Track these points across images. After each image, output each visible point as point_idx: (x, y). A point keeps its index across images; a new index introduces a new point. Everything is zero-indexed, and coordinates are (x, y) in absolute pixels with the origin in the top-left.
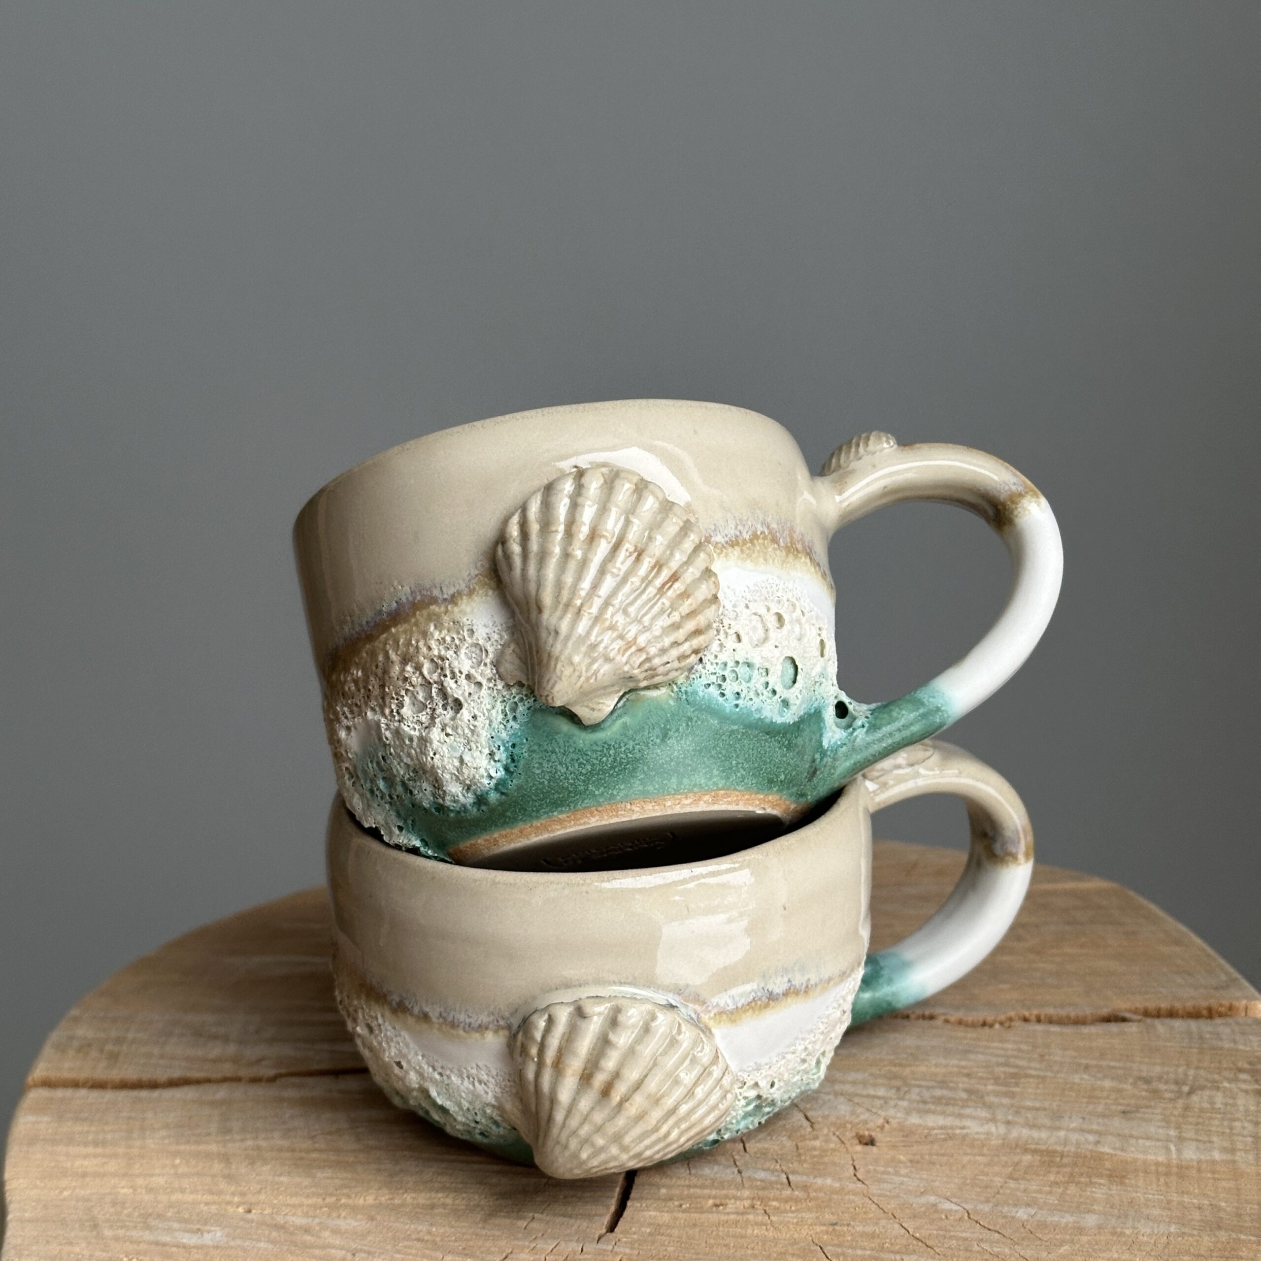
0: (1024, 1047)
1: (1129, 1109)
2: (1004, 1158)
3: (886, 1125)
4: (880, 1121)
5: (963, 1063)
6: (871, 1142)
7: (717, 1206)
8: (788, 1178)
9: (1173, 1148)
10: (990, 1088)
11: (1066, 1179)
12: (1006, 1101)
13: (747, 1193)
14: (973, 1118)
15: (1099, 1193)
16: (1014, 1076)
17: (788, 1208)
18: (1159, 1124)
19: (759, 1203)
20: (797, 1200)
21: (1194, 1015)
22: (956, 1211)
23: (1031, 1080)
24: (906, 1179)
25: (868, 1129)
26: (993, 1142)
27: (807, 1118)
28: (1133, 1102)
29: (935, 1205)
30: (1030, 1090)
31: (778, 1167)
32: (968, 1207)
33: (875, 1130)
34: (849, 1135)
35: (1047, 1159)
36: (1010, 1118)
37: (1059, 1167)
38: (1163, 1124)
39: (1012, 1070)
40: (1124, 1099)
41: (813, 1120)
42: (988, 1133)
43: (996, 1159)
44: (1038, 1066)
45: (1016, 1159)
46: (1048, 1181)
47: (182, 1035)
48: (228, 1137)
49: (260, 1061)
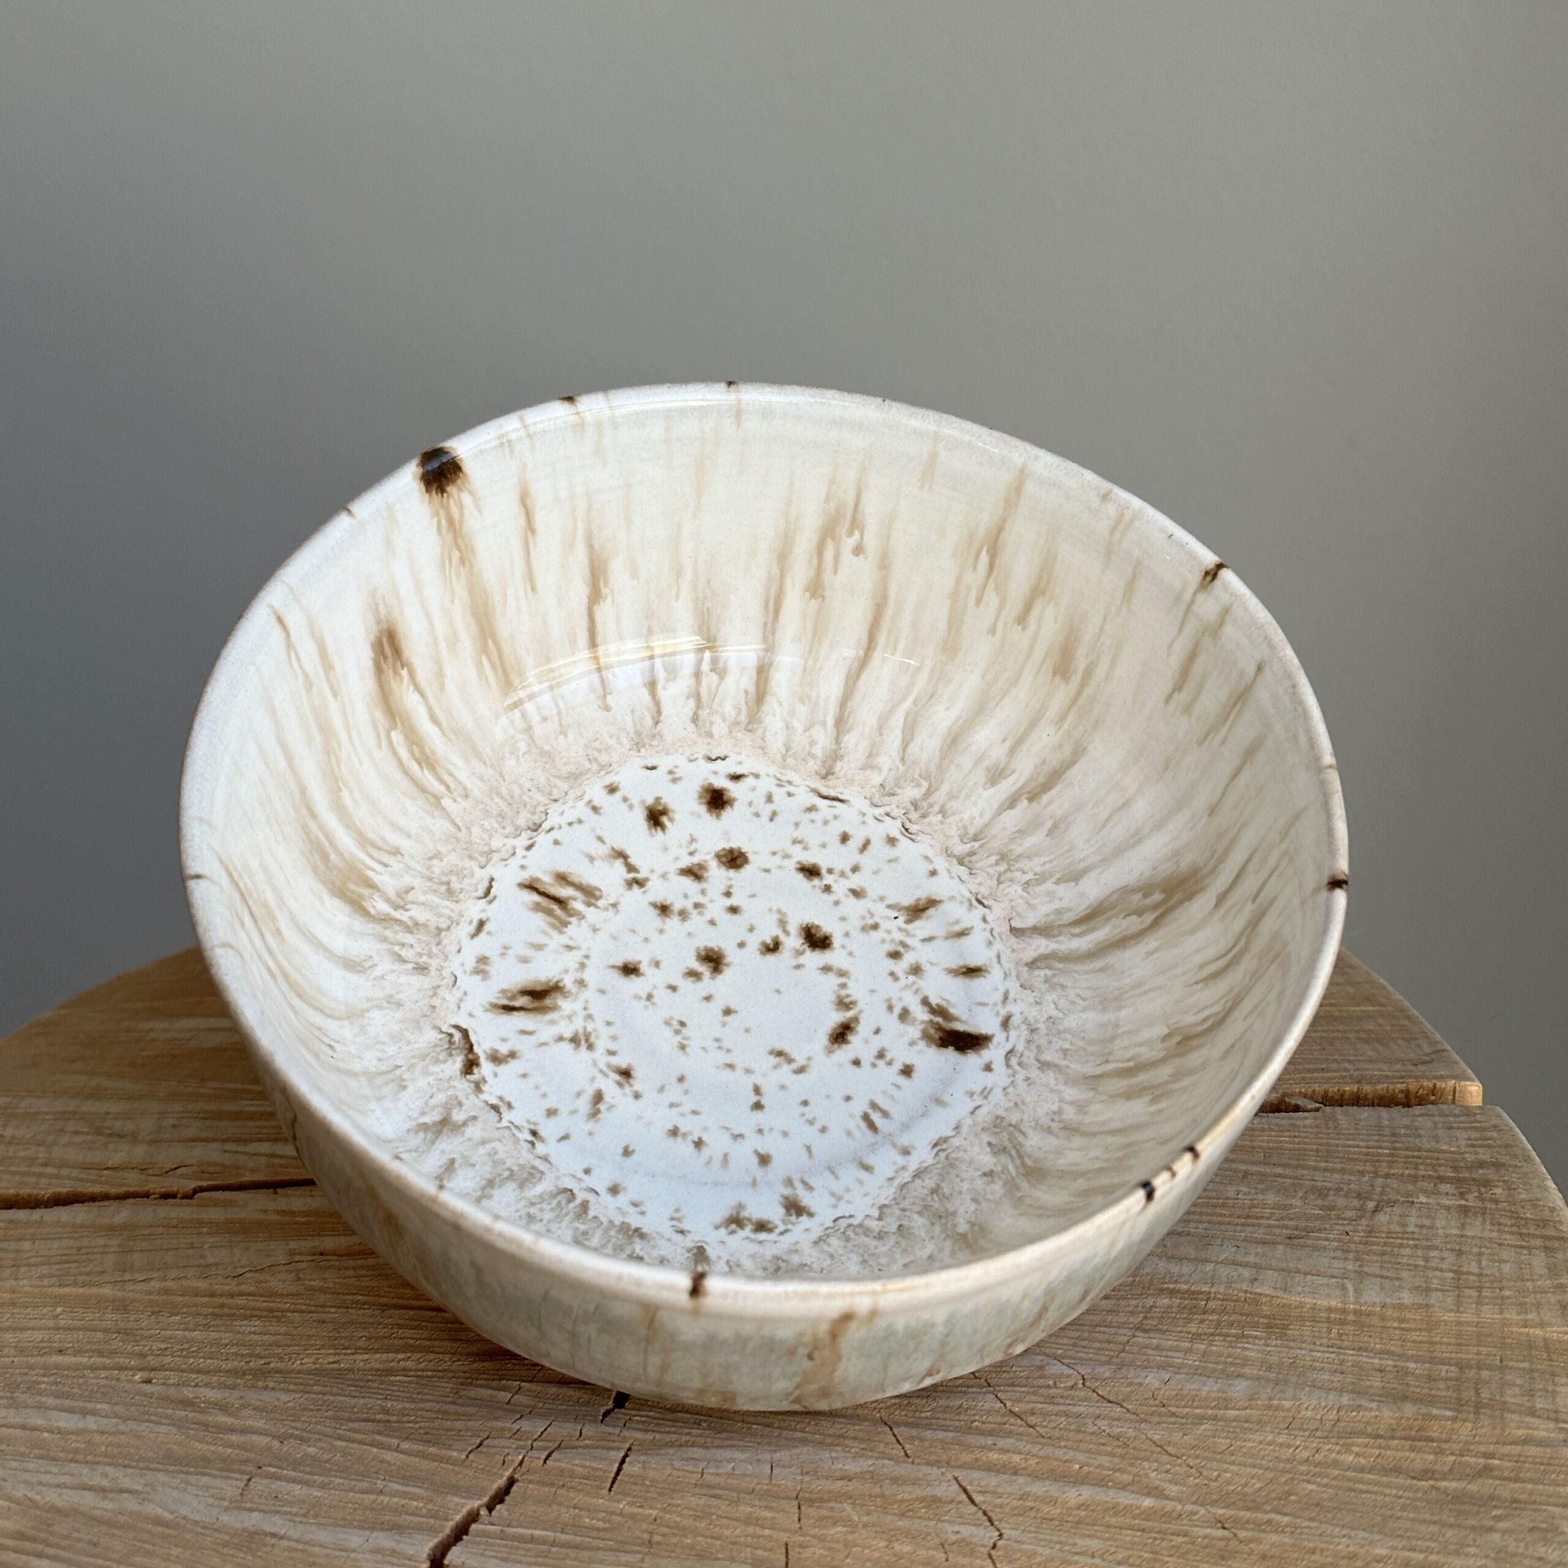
1: (1296, 1233)
2: (1133, 1302)
9: (1350, 1286)
11: (1212, 1330)
15: (1253, 1351)
18: (1333, 1254)
21: (1386, 1101)
22: (1070, 1376)
28: (1302, 1224)
29: (1041, 1368)
35: (1186, 1302)
37: (1205, 1312)
38: (1339, 1254)
40: (1291, 1219)
43: (1124, 1303)
45: (1150, 1302)
47: (76, 1133)
48: (127, 1277)
49: (176, 1169)
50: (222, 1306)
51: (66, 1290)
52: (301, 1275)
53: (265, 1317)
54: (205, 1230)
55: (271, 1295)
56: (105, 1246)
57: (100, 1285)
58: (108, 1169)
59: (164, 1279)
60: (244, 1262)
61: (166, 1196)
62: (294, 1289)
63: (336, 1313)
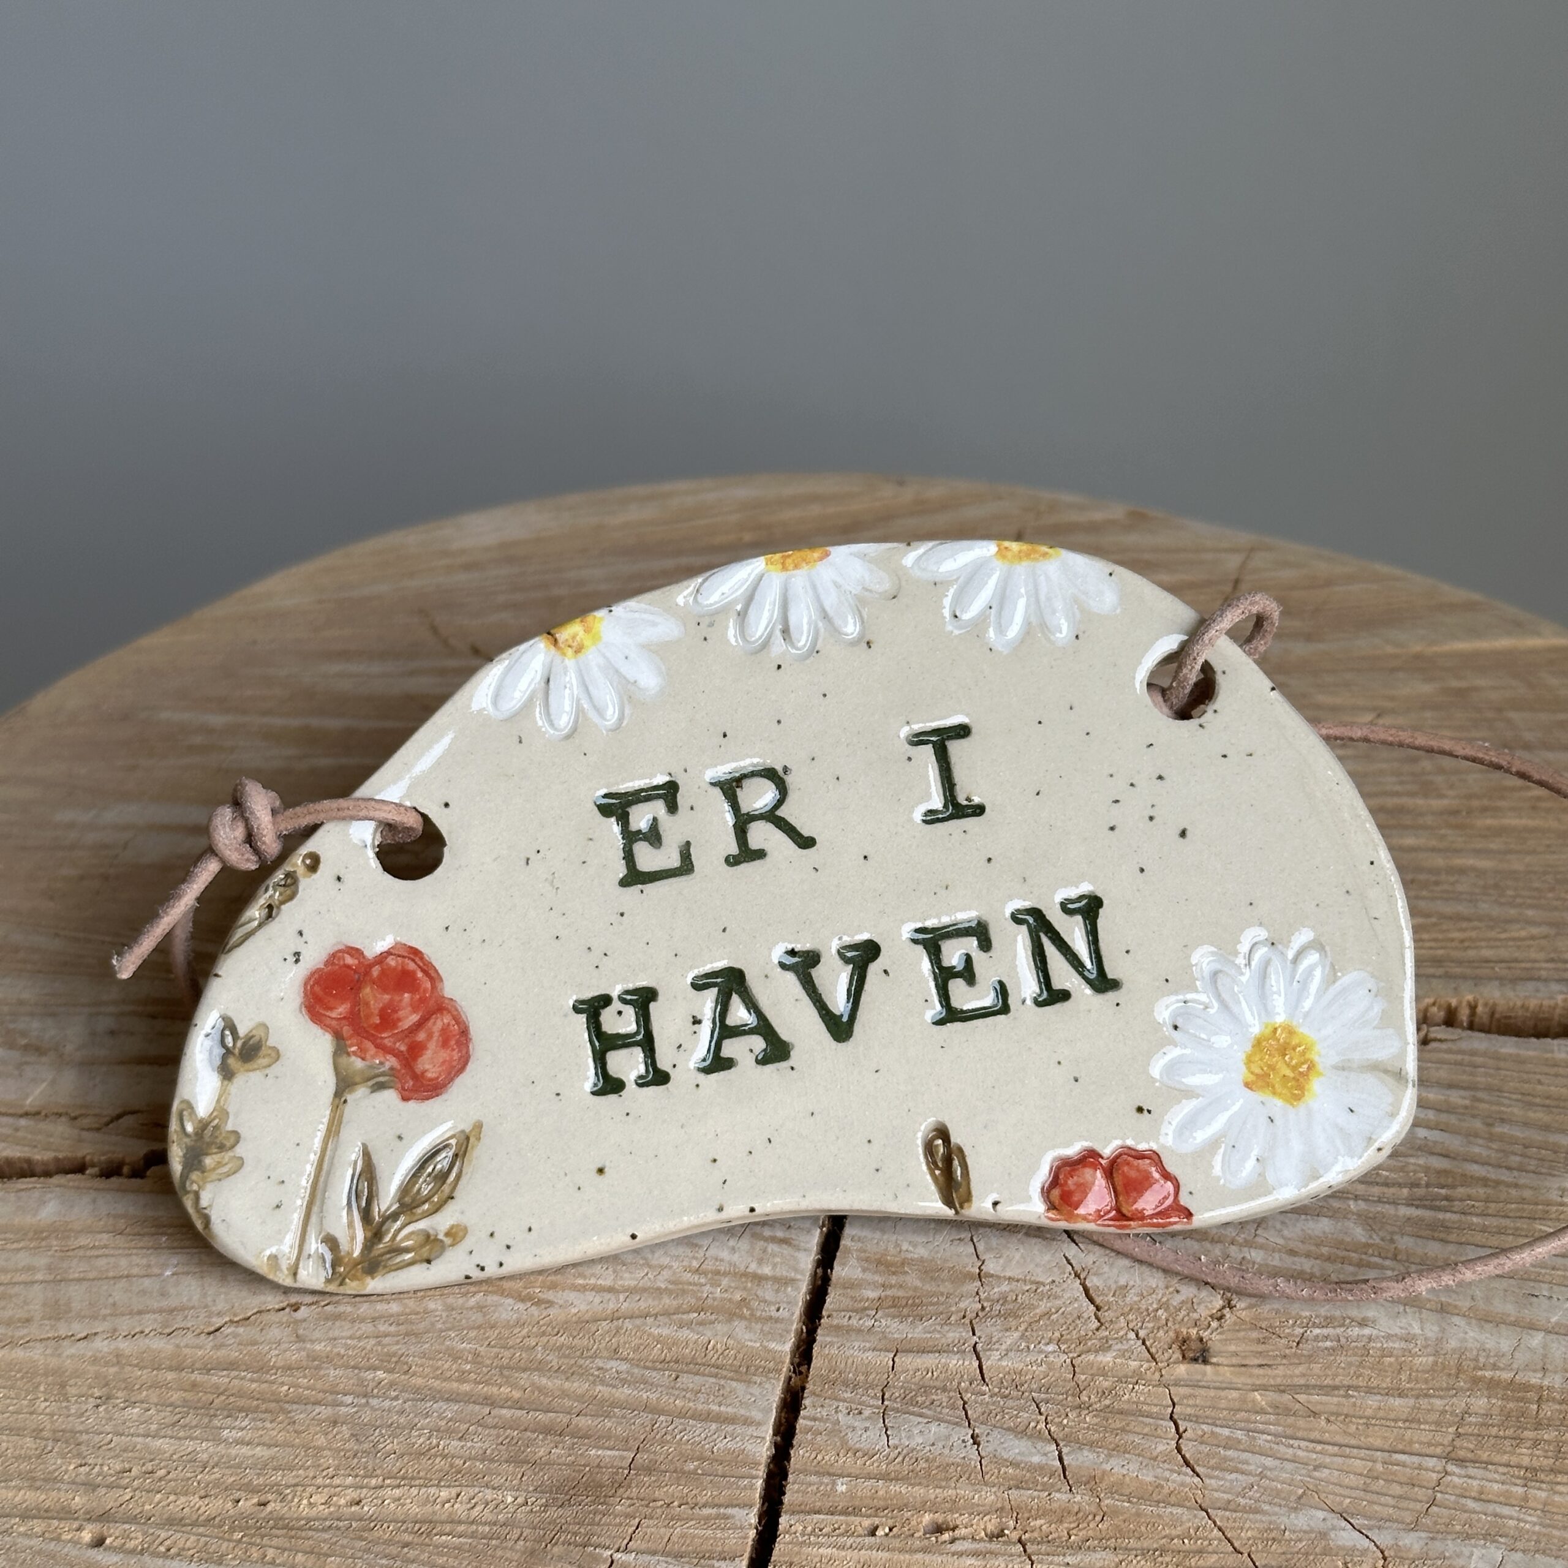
2: (1438, 1403)
3: (1227, 1311)
4: (1218, 1303)
6: (1201, 1355)
7: (939, 1529)
8: (1061, 1459)
10: (1404, 1211)
13: (989, 1496)
19: (1012, 1523)
20: (1080, 1517)
22: (1364, 1552)
24: (1269, 1462)
25: (1196, 1324)
26: (1418, 1361)
27: (1089, 1295)
31: (1042, 1425)
32: (1384, 1539)
33: (1207, 1326)
34: (1164, 1336)
35: (1511, 1405)
36: (1443, 1299)
37: (1538, 1426)
39: (1438, 1163)
41: (1098, 1300)
42: (1408, 1339)
43: (1424, 1403)
44: (1485, 1153)
45: (1459, 1404)
46: (1519, 1467)
48: (63, 1332)
49: (119, 1117)
50: (194, 1385)
52: (301, 1332)
53: (256, 1410)
55: (261, 1368)
56: (30, 1269)
57: (25, 1344)
58: (26, 1114)
59: (113, 1334)
60: (221, 1305)
61: (112, 1170)
62: (294, 1356)
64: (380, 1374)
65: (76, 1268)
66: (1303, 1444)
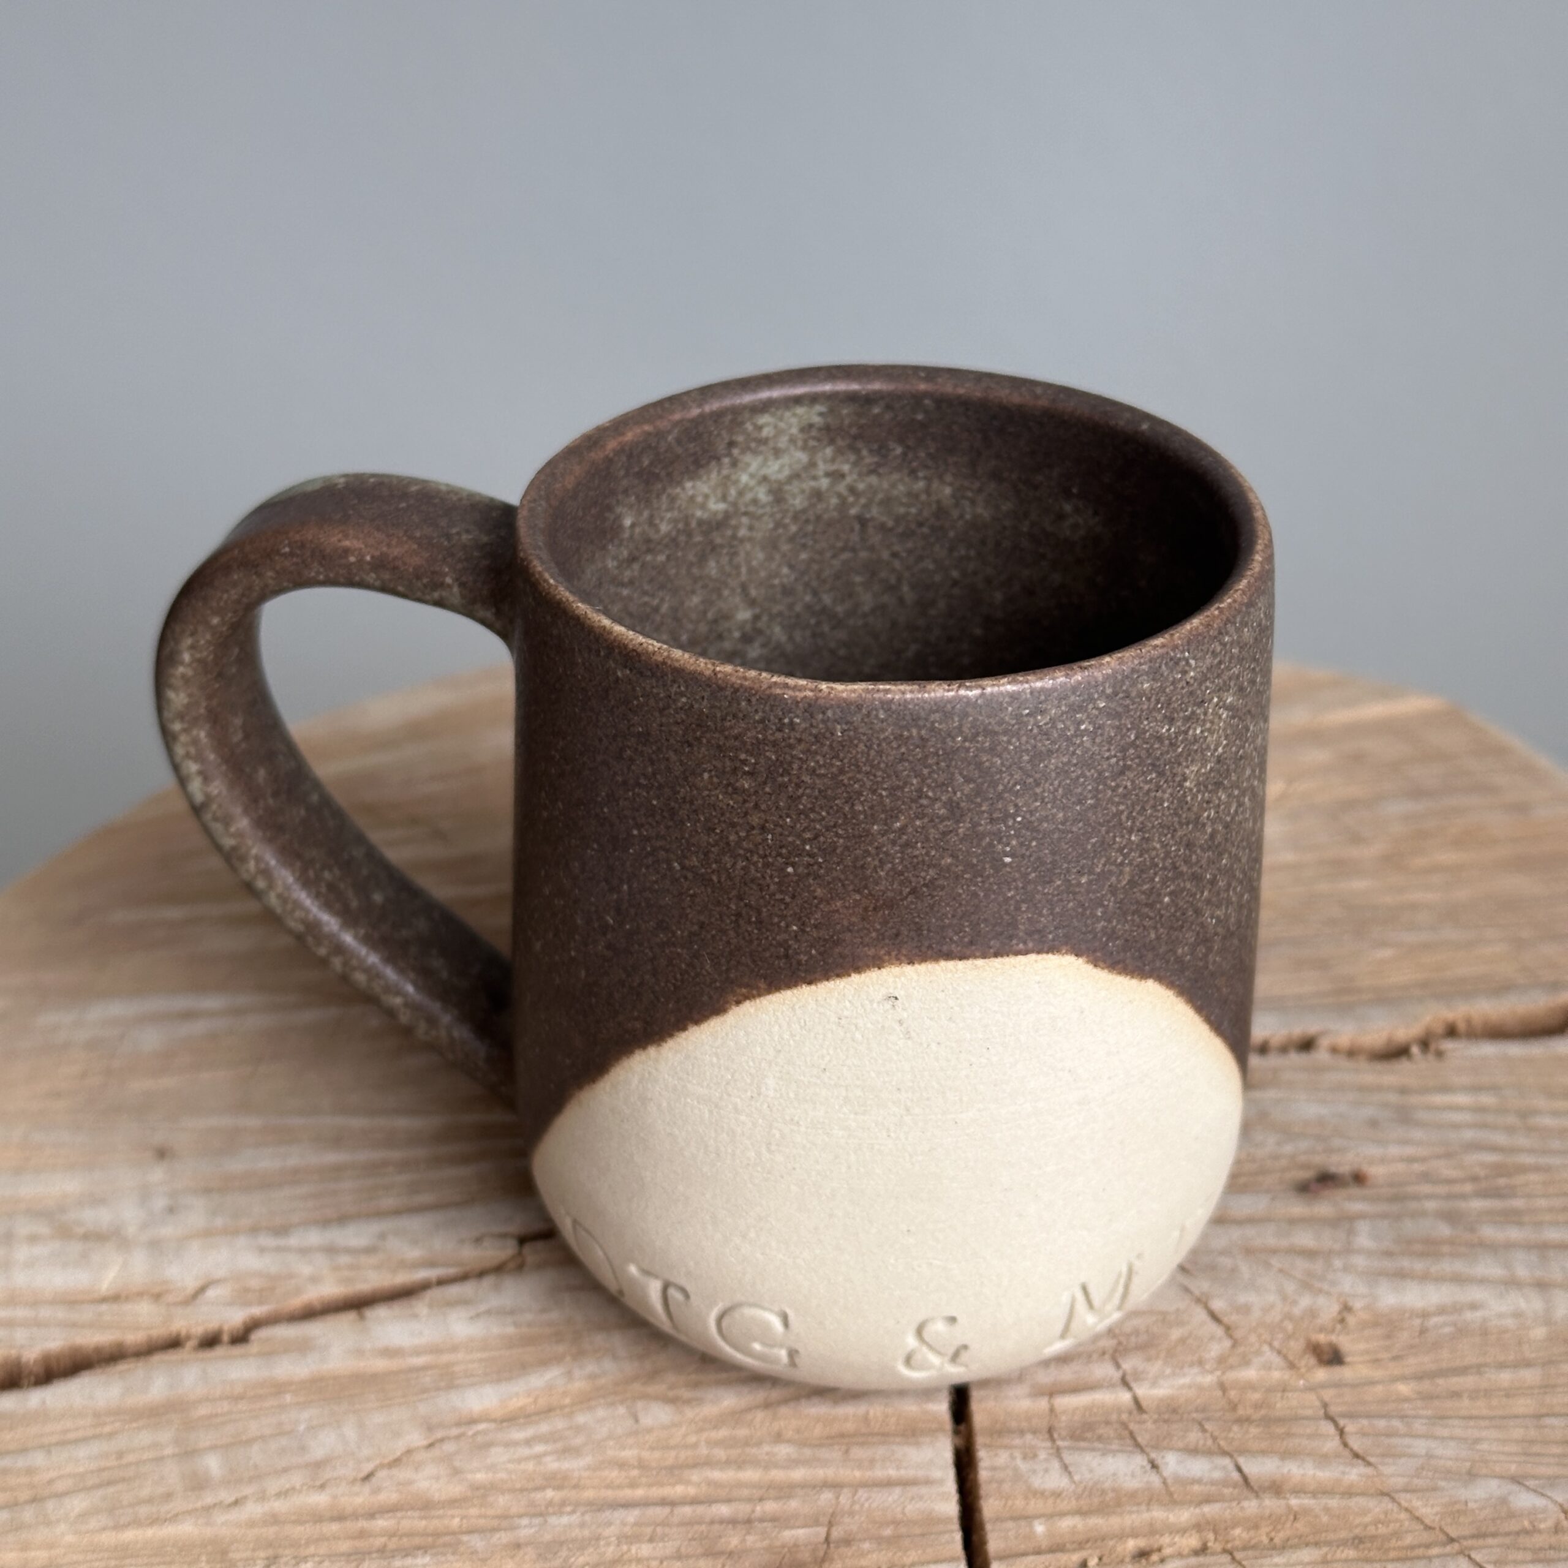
0: (1487, 1099)
3: (1345, 1314)
4: (1335, 1308)
5: (1409, 1151)
6: (1333, 1357)
8: (1239, 1469)
10: (1475, 1204)
12: (1514, 1234)
13: (1184, 1516)
14: (1482, 1281)
16: (1500, 1170)
17: (1265, 1540)
19: (1212, 1536)
20: (1276, 1521)
23: (1533, 1177)
24: (1432, 1444)
25: (1321, 1329)
26: (1533, 1334)
27: (1215, 1317)
29: (1504, 1501)
30: (1542, 1203)
31: (1210, 1442)
33: (1333, 1331)
34: (1296, 1346)
36: (1538, 1273)
39: (1491, 1158)
41: (1225, 1320)
42: (1518, 1315)
43: (1552, 1369)
44: (1527, 1144)
47: (33, 1239)
48: (209, 1499)
49: (202, 1289)
50: (362, 1534)
51: (129, 1535)
52: (457, 1464)
53: (433, 1546)
54: (288, 1398)
55: (426, 1506)
56: (155, 1445)
57: (174, 1518)
58: (104, 1300)
59: (262, 1497)
60: (366, 1452)
61: (210, 1341)
62: (456, 1489)
63: (530, 1526)
64: (550, 1494)
65: (205, 1439)
66: (1456, 1422)
